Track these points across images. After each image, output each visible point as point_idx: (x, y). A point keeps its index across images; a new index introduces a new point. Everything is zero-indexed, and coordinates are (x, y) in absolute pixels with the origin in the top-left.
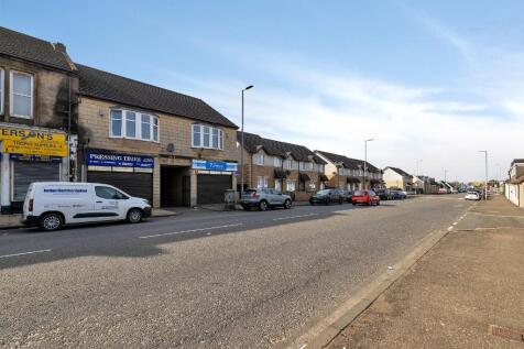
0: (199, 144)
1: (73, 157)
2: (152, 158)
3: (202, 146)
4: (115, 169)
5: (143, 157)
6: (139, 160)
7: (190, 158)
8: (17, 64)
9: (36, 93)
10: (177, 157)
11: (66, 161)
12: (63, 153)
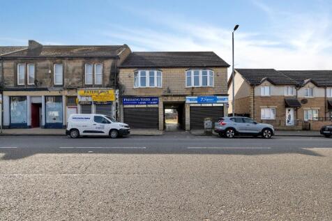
0: (190, 85)
1: (117, 101)
2: (157, 98)
3: (193, 85)
4: (137, 106)
5: (151, 98)
6: (149, 100)
7: (184, 96)
8: (96, 60)
9: (103, 72)
10: (174, 96)
11: (114, 103)
12: (113, 100)
